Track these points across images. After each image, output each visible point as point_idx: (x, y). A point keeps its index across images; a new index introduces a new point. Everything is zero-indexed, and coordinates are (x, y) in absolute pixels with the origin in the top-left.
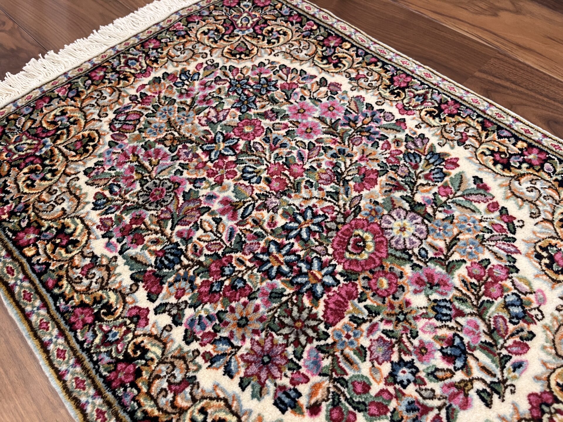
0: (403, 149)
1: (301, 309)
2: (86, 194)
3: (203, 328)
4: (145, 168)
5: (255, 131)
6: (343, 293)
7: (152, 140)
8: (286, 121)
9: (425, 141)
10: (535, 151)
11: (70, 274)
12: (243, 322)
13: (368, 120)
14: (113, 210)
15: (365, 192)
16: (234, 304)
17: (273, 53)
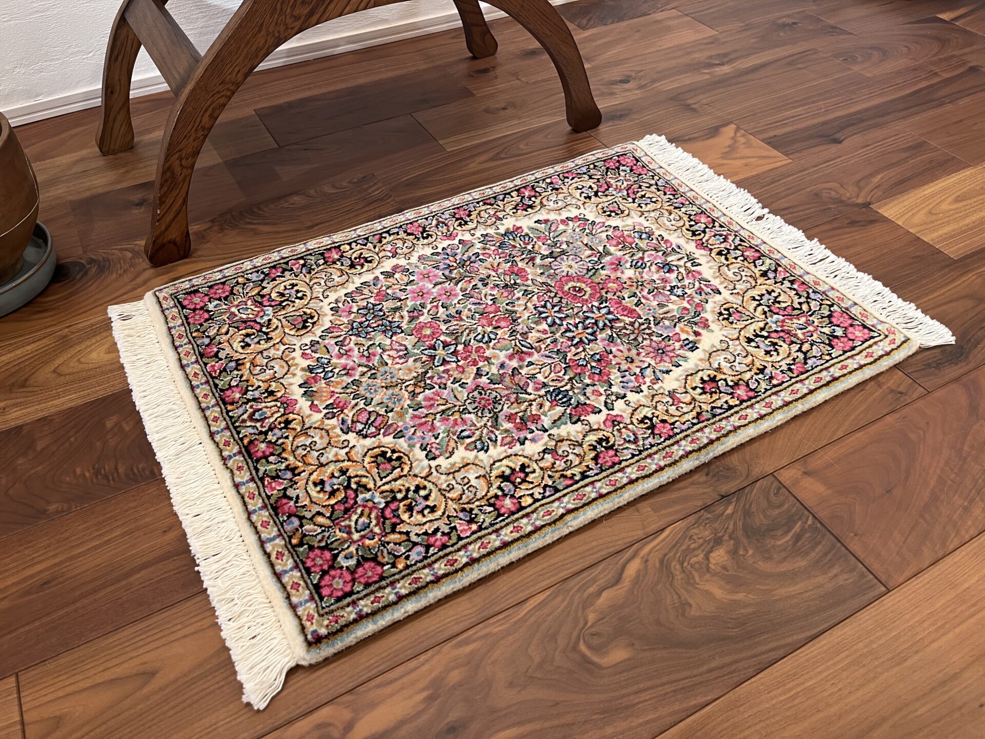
0: (493, 248)
1: (624, 328)
2: (463, 458)
3: (631, 381)
4: (448, 409)
5: (431, 327)
6: (617, 306)
7: (408, 402)
8: (429, 306)
10: (523, 190)
12: (629, 360)
13: (451, 258)
14: (493, 437)
17: (321, 298)
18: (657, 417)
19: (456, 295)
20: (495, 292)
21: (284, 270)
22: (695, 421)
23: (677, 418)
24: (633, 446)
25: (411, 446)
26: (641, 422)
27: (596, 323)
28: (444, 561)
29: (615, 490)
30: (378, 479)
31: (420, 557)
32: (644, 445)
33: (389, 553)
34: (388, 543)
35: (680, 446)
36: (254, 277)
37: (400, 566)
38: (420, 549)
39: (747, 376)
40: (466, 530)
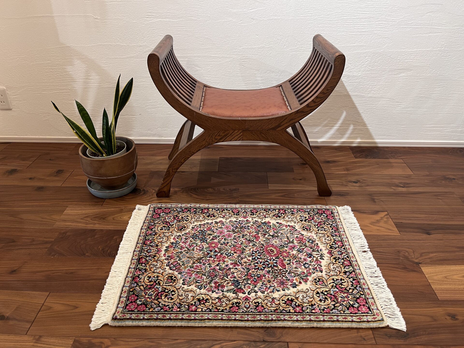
0: (255, 226)
1: (277, 270)
2: (192, 289)
3: (263, 288)
4: (200, 272)
5: (216, 244)
6: (280, 261)
7: (191, 265)
8: (220, 237)
9: (258, 221)
11: (217, 305)
12: (269, 281)
13: (239, 225)
14: (206, 286)
15: (259, 240)
16: (263, 280)
17: (192, 223)
18: (262, 304)
19: (231, 237)
20: (244, 241)
21: (189, 210)
22: (273, 311)
23: (268, 307)
24: (245, 309)
25: (181, 278)
26: (255, 303)
27: (268, 265)
28: (162, 315)
29: (228, 320)
30: (165, 283)
31: (157, 311)
32: (249, 310)
33: (151, 305)
34: (153, 302)
35: (260, 316)
36: (179, 210)
37: (151, 310)
38: (159, 308)
39: (305, 305)
40: (175, 309)
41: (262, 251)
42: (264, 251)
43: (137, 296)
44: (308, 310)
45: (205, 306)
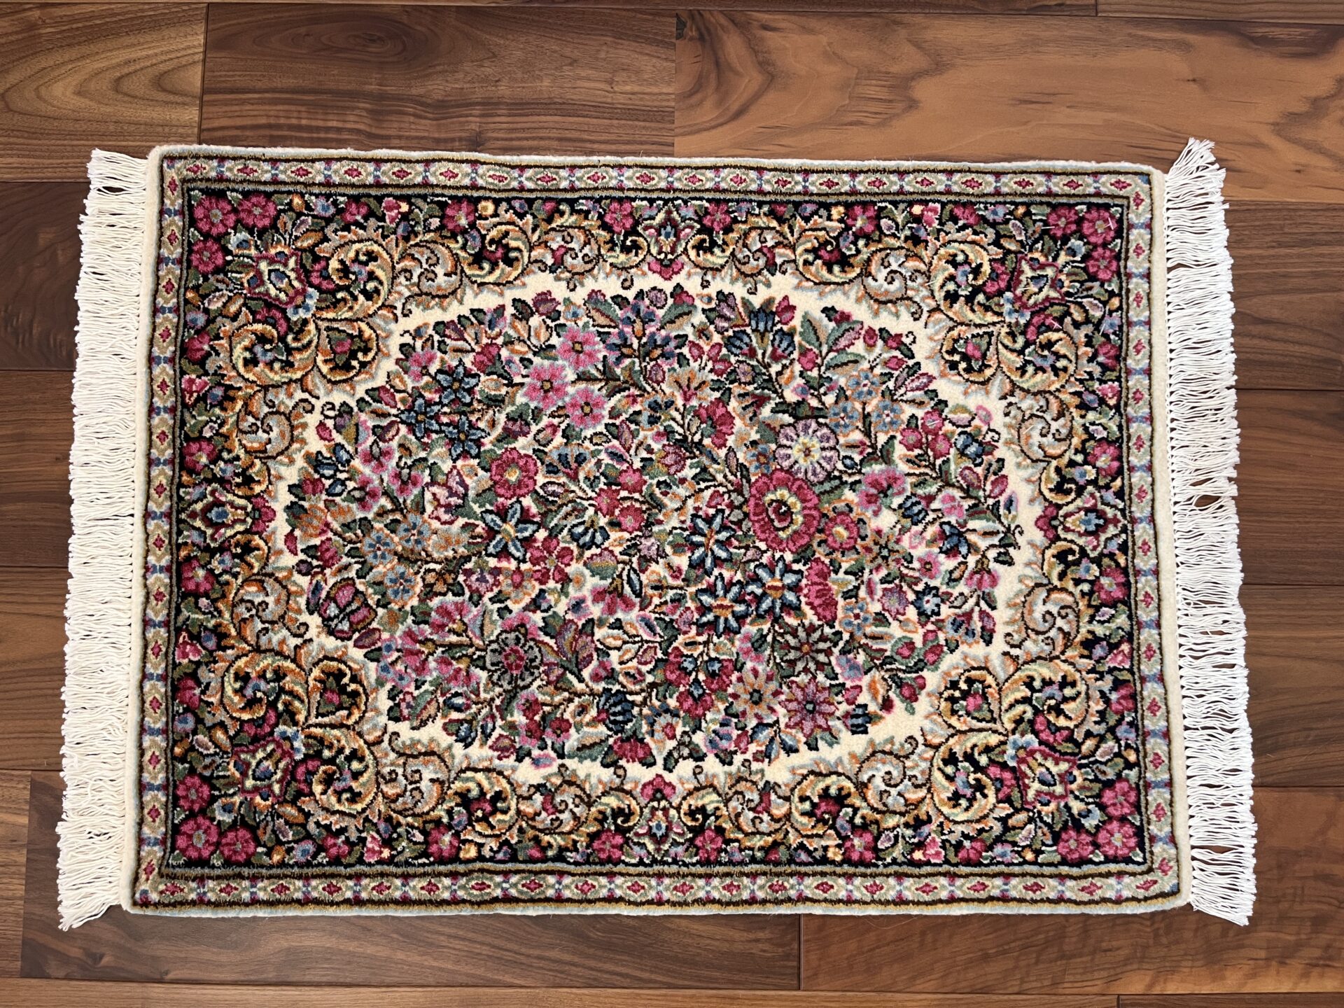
0: (717, 338)
1: (794, 632)
2: (432, 740)
3: (729, 737)
4: (460, 646)
5: (524, 469)
6: (816, 579)
7: (415, 602)
8: (545, 421)
9: (730, 301)
10: (858, 210)
11: (541, 826)
12: (756, 696)
13: (638, 326)
14: (490, 725)
15: (731, 441)
16: (730, 690)
17: (398, 312)
18: (717, 818)
19: (597, 419)
20: (656, 446)
22: (759, 855)
23: (740, 836)
24: (651, 847)
25: (380, 683)
26: (692, 813)
27: (759, 599)
28: (326, 882)
29: (581, 902)
30: (314, 712)
31: (303, 860)
32: (666, 853)
33: (274, 831)
36: (319, 206)
37: (275, 858)
38: (309, 846)
39: (891, 821)
40: (372, 851)
41: (736, 515)
42: (746, 515)
43: (207, 781)
44: (897, 852)
45: (489, 832)
